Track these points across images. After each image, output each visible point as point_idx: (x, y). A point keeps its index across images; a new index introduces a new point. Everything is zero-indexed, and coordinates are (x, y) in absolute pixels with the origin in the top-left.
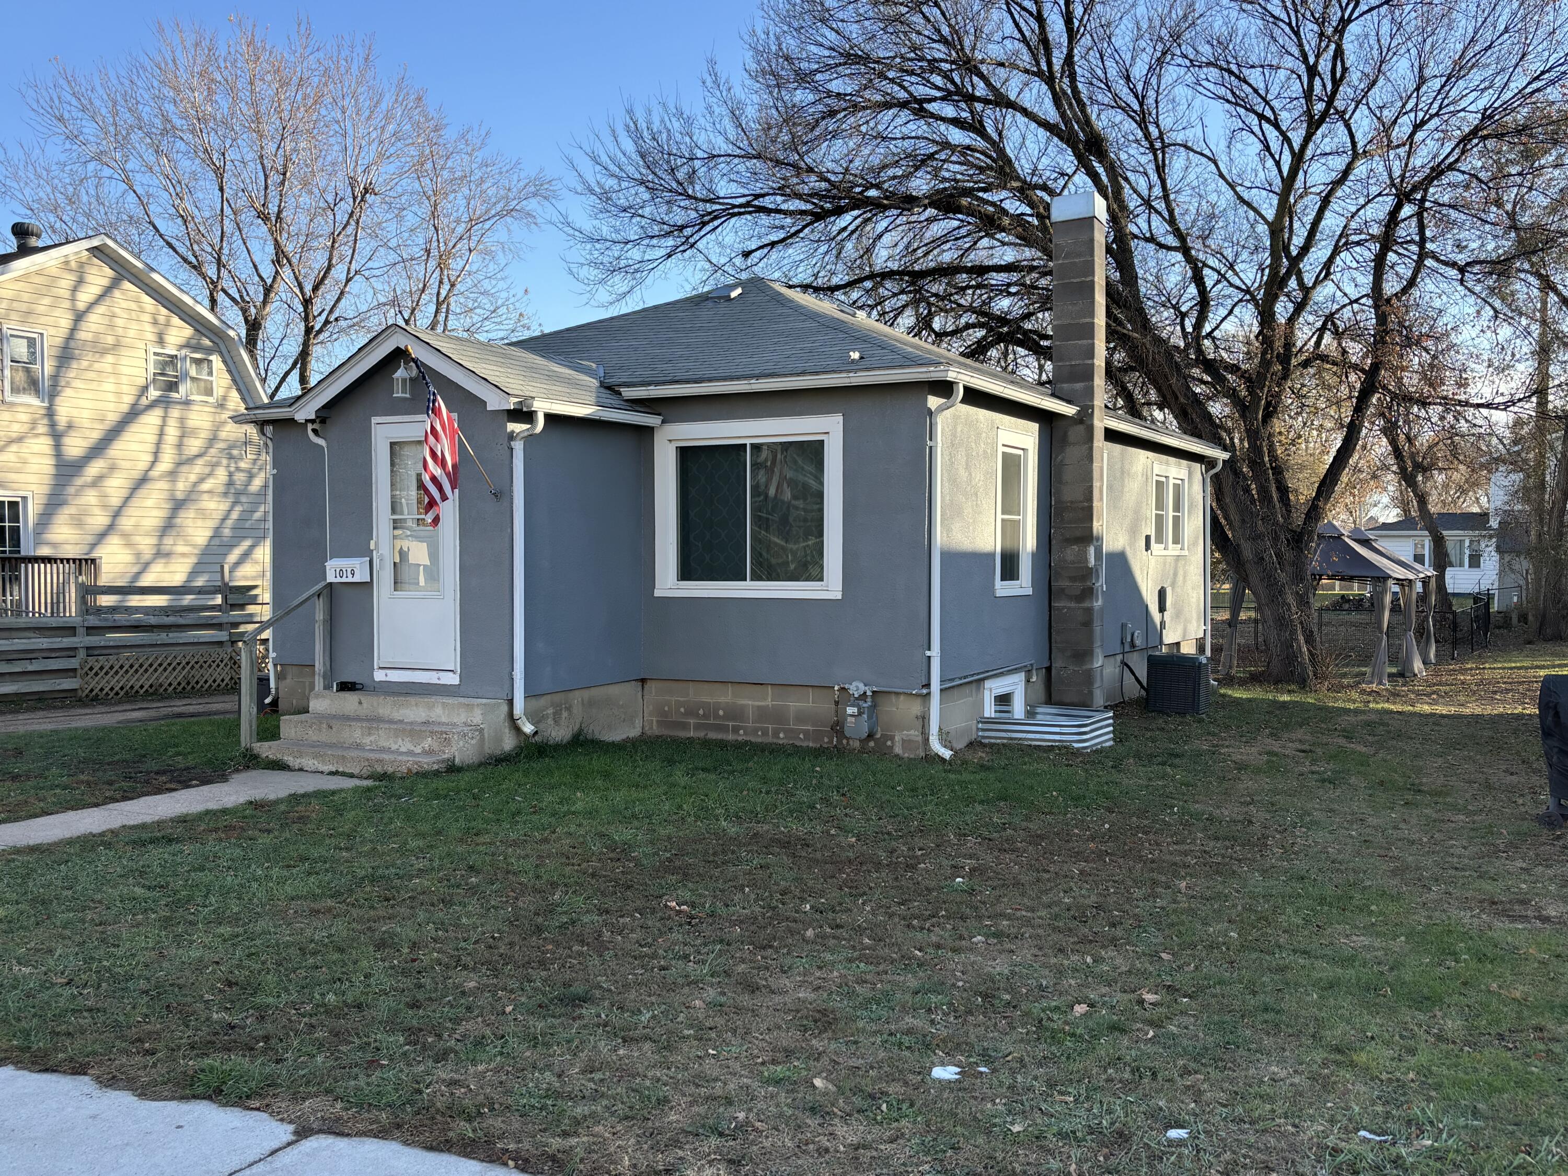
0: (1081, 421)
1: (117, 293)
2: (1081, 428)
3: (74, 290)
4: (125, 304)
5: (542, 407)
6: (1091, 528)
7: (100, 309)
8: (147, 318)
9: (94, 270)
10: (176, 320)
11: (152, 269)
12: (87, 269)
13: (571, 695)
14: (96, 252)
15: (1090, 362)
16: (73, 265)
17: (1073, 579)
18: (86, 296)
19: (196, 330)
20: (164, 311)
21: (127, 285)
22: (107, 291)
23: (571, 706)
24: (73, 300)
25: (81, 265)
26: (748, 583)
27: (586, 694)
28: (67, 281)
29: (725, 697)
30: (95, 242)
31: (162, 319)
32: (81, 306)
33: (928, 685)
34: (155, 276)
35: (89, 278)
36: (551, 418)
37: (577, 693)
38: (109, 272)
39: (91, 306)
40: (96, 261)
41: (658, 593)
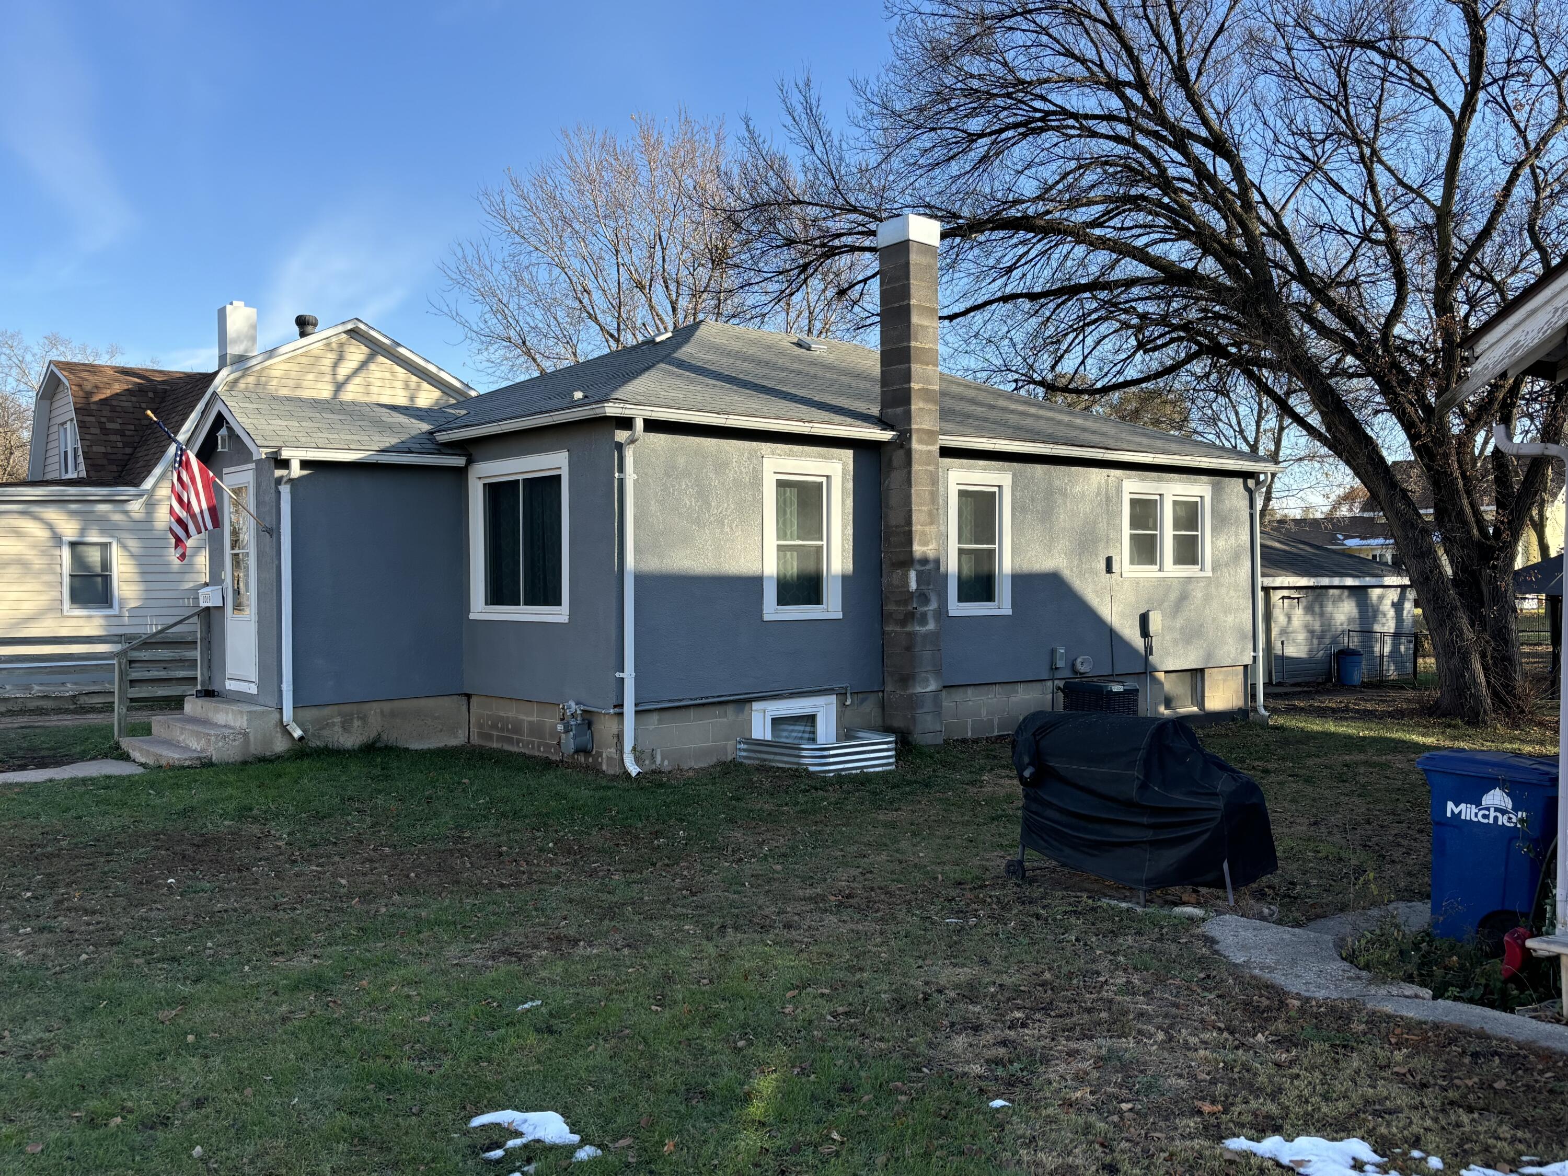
0: (902, 446)
1: (372, 366)
2: (901, 453)
3: (335, 365)
4: (378, 375)
5: (295, 456)
6: (911, 552)
7: (357, 380)
8: (399, 384)
9: (352, 349)
10: (425, 385)
11: (399, 345)
12: (346, 348)
13: (367, 706)
14: (353, 334)
15: (906, 386)
16: (334, 346)
17: (898, 603)
18: (344, 370)
19: (443, 392)
20: (414, 378)
21: (381, 359)
22: (364, 365)
23: (365, 716)
24: (334, 374)
25: (341, 345)
26: (522, 608)
27: (387, 706)
28: (331, 357)
29: (510, 712)
30: (350, 326)
31: (413, 386)
32: (340, 378)
33: (621, 706)
34: (401, 350)
35: (348, 356)
36: (305, 464)
37: (375, 705)
38: (365, 350)
39: (348, 378)
40: (354, 341)
41: (472, 616)
